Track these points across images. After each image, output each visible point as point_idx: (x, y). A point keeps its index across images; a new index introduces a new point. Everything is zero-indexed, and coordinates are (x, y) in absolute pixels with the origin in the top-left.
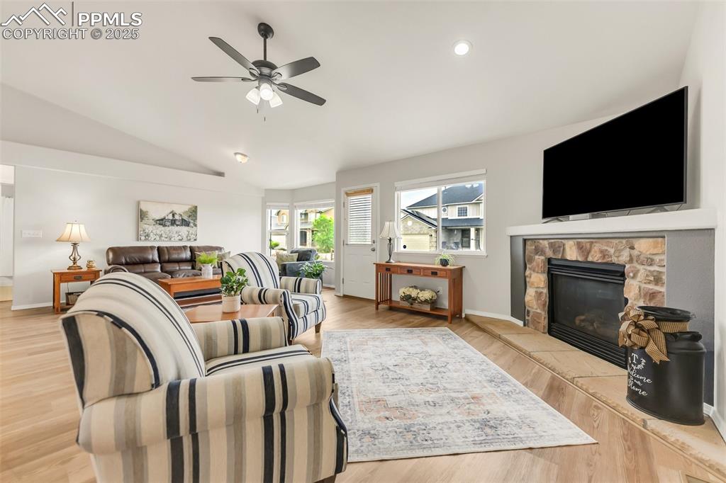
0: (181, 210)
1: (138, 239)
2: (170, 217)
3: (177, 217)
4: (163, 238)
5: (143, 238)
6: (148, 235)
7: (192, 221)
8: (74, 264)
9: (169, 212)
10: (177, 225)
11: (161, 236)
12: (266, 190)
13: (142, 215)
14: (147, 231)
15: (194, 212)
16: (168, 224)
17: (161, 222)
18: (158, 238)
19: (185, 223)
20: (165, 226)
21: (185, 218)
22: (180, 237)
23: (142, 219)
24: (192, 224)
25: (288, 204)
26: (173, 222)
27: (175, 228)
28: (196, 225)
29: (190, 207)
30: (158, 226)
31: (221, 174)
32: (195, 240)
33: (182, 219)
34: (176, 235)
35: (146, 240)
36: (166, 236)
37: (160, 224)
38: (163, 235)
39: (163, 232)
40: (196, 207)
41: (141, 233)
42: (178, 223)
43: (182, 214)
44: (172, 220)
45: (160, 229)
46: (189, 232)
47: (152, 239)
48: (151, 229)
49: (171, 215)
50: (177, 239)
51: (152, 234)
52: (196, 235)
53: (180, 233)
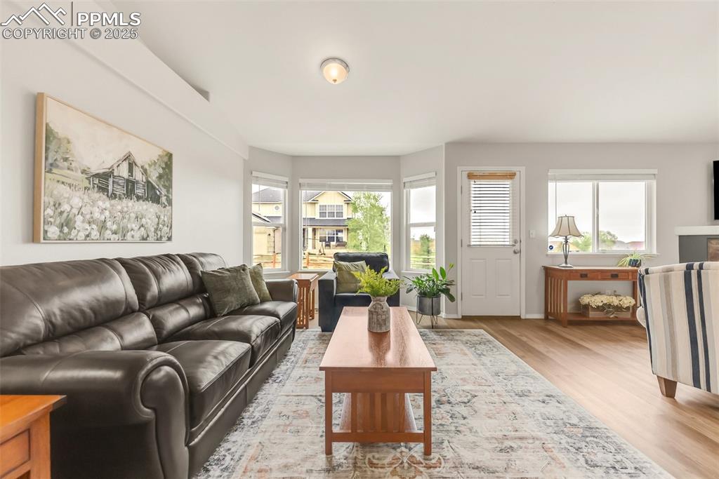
1: (36, 239)
2: (124, 171)
3: (138, 175)
4: (108, 234)
5: (53, 231)
6: (68, 223)
7: (164, 192)
9: (122, 155)
10: (139, 198)
14: (66, 207)
15: (167, 167)
16: (120, 191)
17: (102, 181)
18: (95, 234)
19: (153, 196)
20: (113, 196)
21: (153, 178)
23: (50, 162)
24: (164, 199)
26: (130, 188)
27: (133, 206)
28: (170, 202)
29: (160, 152)
30: (96, 195)
31: (205, 94)
32: (169, 239)
33: (148, 182)
34: (135, 226)
35: (64, 238)
36: (115, 227)
37: (103, 189)
38: (109, 224)
39: (107, 213)
40: (170, 156)
41: (49, 211)
42: (140, 192)
43: (147, 167)
44: (128, 181)
45: (102, 206)
46: (159, 217)
47: (82, 235)
48: (76, 202)
49: (125, 165)
50: (138, 235)
51: (79, 218)
52: (171, 228)
53: (144, 221)
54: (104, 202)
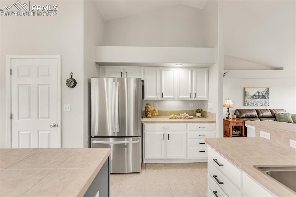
0: (262, 90)
1: (244, 106)
2: (257, 94)
3: (260, 94)
4: (254, 105)
5: (246, 105)
6: (248, 104)
7: (267, 96)
8: (228, 116)
9: (257, 92)
10: (260, 98)
11: (253, 104)
14: (248, 101)
15: (268, 91)
16: (256, 98)
17: (253, 97)
18: (252, 105)
19: (264, 97)
20: (255, 99)
22: (262, 104)
23: (246, 96)
24: (267, 98)
27: (259, 100)
28: (269, 98)
29: (266, 88)
30: (252, 99)
32: (268, 105)
33: (263, 95)
34: (260, 103)
35: (248, 106)
36: (256, 104)
37: (253, 98)
38: (255, 103)
39: (254, 102)
40: (269, 88)
41: (246, 102)
42: (260, 97)
43: (262, 92)
44: (258, 96)
45: (253, 101)
46: (265, 101)
47: (250, 105)
48: (249, 100)
50: (260, 105)
51: (250, 103)
52: (269, 103)
53: (262, 102)
54: (254, 100)
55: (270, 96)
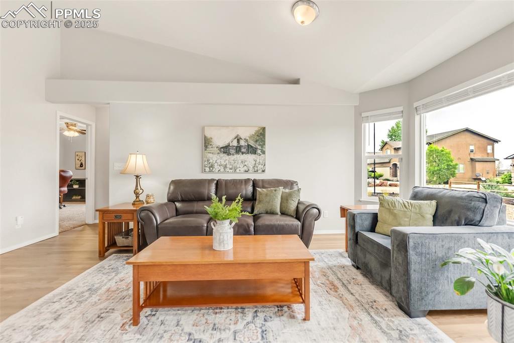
0: (246, 133)
1: (204, 171)
2: (235, 143)
3: (242, 143)
4: (228, 170)
5: (207, 169)
6: (212, 166)
7: (259, 147)
8: (137, 197)
9: (234, 137)
10: (243, 153)
11: (225, 167)
12: (361, 94)
13: (207, 143)
14: (211, 161)
15: (261, 135)
16: (232, 151)
17: (226, 150)
18: (222, 170)
19: (252, 150)
20: (229, 154)
21: (252, 143)
22: (246, 168)
23: (206, 147)
24: (259, 151)
25: (401, 109)
26: (238, 150)
27: (240, 157)
28: (264, 152)
29: (257, 129)
30: (222, 155)
32: (263, 171)
33: (248, 145)
34: (242, 166)
35: (211, 171)
36: (231, 167)
37: (224, 152)
38: (228, 166)
39: (227, 162)
40: (264, 129)
41: (206, 163)
42: (243, 150)
43: (248, 138)
44: (237, 147)
45: (224, 159)
46: (256, 161)
47: (217, 171)
48: (215, 159)
49: (236, 140)
50: (243, 170)
51: (216, 164)
52: (265, 165)
53: (246, 163)
54: (225, 157)
55: (267, 148)
